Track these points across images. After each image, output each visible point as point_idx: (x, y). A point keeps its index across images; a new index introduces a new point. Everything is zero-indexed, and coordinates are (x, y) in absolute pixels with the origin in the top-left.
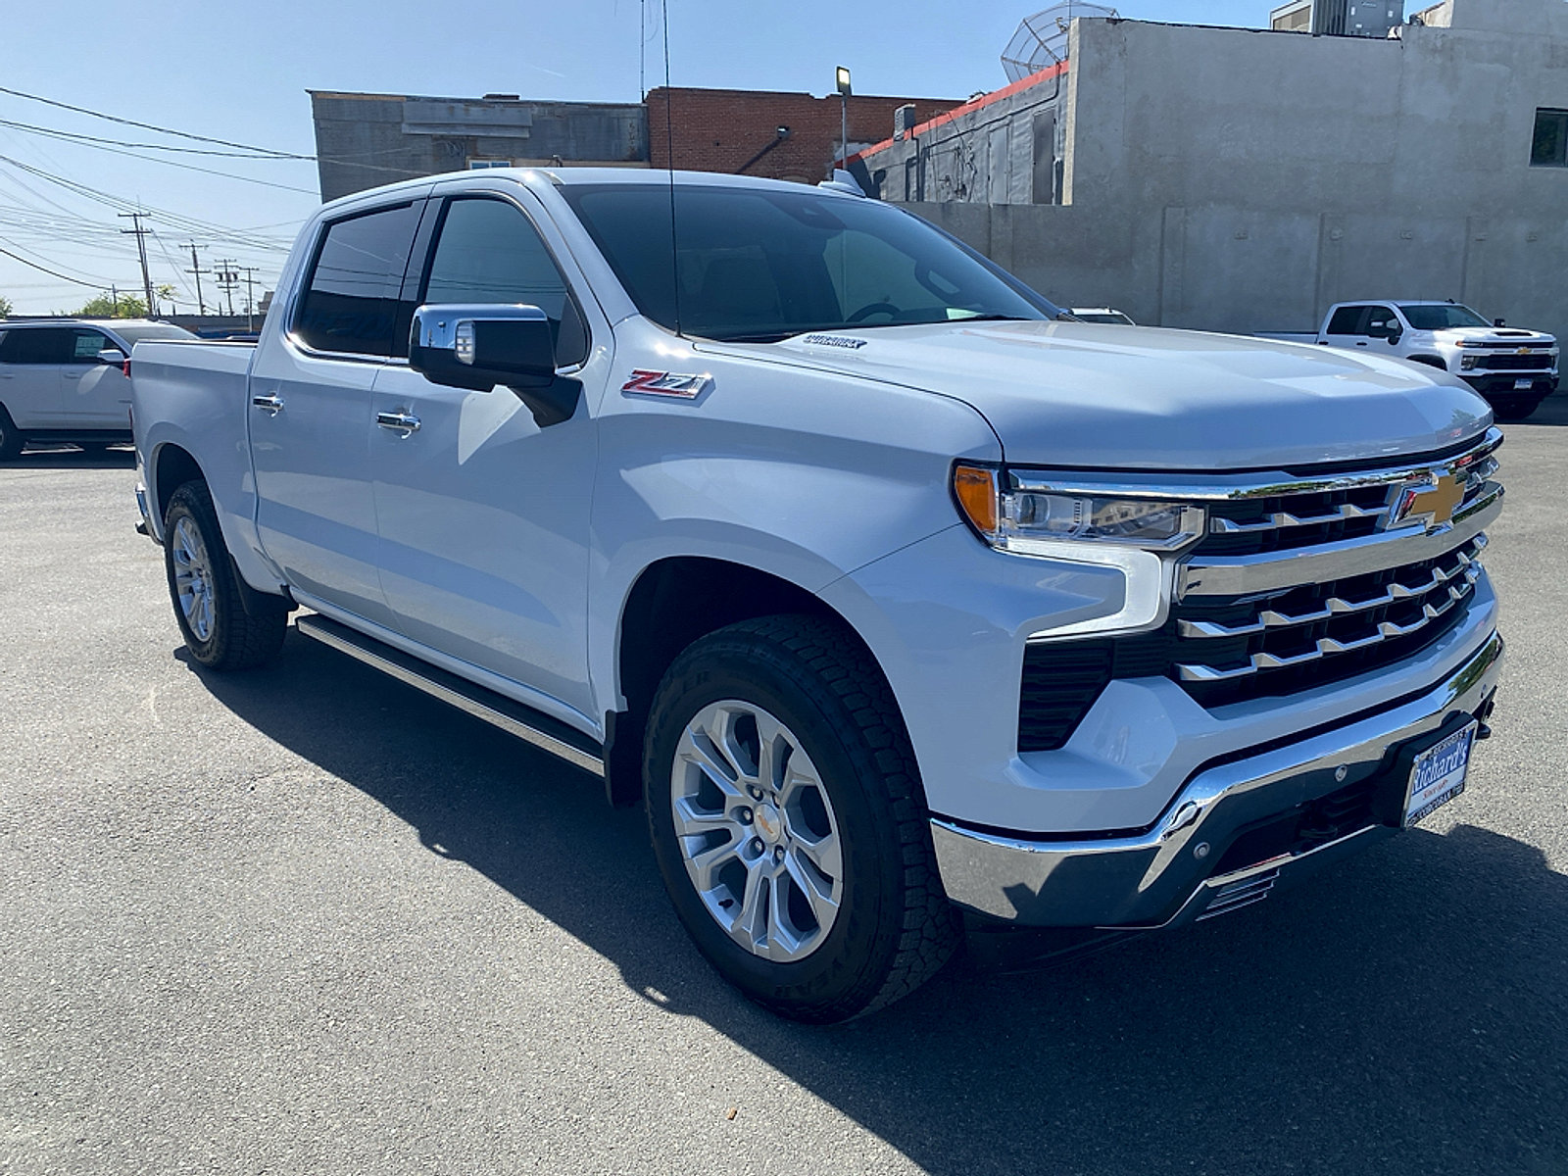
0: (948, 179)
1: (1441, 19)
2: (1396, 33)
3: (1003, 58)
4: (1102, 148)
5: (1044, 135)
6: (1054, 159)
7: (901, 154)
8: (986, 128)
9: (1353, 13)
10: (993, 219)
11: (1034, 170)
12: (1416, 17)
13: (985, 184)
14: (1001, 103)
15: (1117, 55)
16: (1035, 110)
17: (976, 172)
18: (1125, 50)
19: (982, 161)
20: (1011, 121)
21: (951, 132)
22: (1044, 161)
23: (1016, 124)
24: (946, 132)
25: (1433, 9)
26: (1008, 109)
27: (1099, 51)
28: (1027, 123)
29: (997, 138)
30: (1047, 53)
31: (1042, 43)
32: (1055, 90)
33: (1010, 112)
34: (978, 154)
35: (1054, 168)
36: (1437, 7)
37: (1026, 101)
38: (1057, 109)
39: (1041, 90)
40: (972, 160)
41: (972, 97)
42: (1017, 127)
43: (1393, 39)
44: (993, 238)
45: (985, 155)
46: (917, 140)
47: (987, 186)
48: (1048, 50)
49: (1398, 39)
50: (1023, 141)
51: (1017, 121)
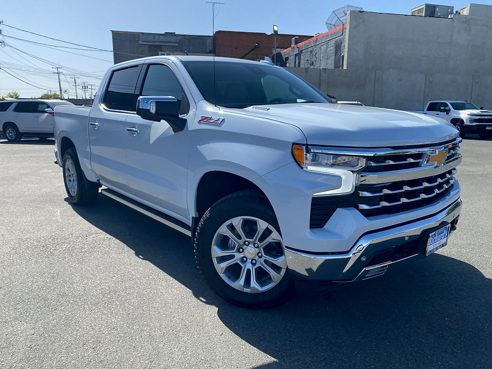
0: (308, 60)
1: (466, 12)
2: (451, 16)
3: (326, 23)
4: (356, 52)
5: (338, 47)
6: (341, 54)
7: (293, 52)
8: (320, 45)
9: (437, 10)
10: (321, 73)
11: (335, 57)
12: (458, 11)
14: (325, 37)
15: (362, 22)
16: (336, 39)
17: (317, 58)
18: (364, 21)
19: (319, 55)
21: (309, 46)
22: (338, 54)
23: (329, 44)
25: (463, 9)
26: (327, 39)
27: (356, 21)
28: (333, 43)
29: (324, 48)
30: (340, 21)
31: (339, 18)
32: (342, 33)
33: (328, 40)
34: (317, 53)
35: (341, 57)
37: (333, 36)
38: (342, 39)
39: (338, 33)
40: (316, 54)
41: (316, 35)
42: (330, 44)
43: (450, 18)
44: (321, 79)
45: (320, 53)
46: (299, 48)
47: (320, 62)
48: (340, 20)
49: (452, 18)
50: (332, 49)
51: (330, 42)
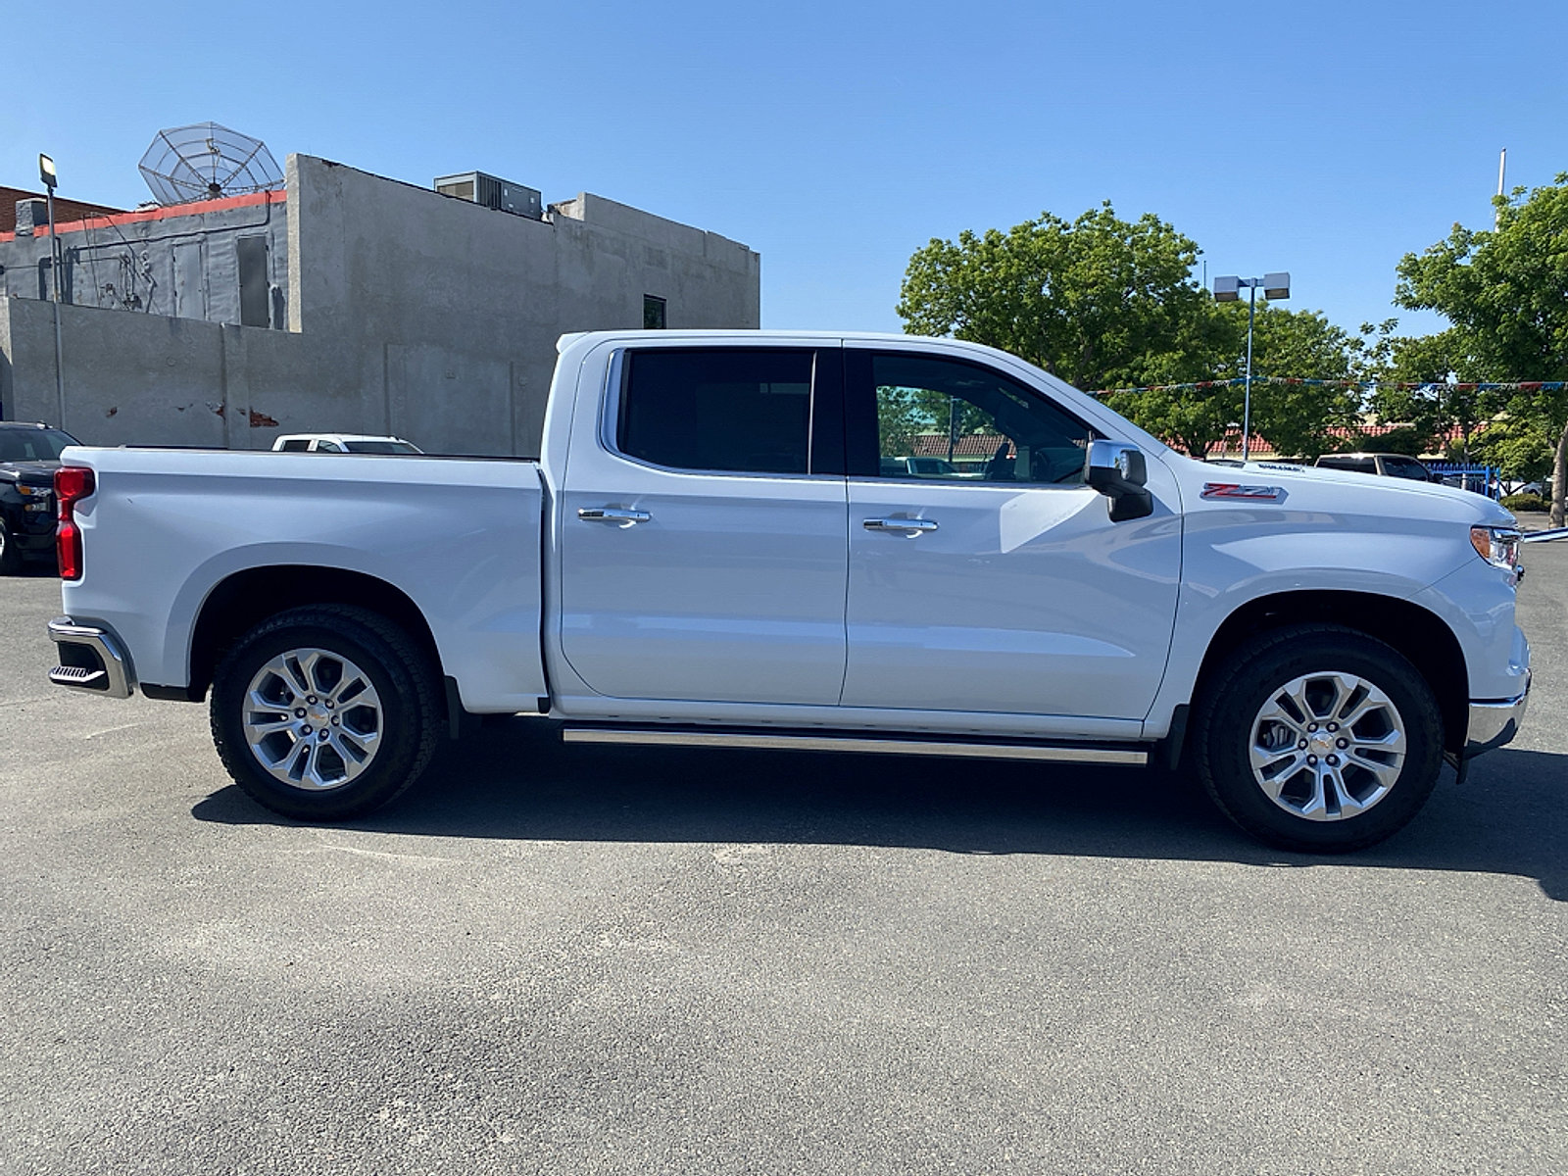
0: (110, 287)
1: (576, 212)
2: (548, 217)
3: (140, 167)
4: (326, 282)
5: (253, 259)
6: (269, 286)
7: (29, 251)
8: (167, 242)
9: (506, 194)
10: (226, 340)
11: (241, 291)
12: (553, 207)
13: (169, 298)
14: (187, 219)
15: (334, 196)
16: (238, 233)
17: (155, 285)
18: (341, 192)
19: (164, 275)
20: (205, 239)
21: (112, 238)
22: (255, 285)
23: (211, 243)
24: (104, 238)
25: (565, 203)
26: (199, 225)
27: (317, 189)
28: (227, 244)
29: (184, 256)
30: (190, 171)
31: (183, 159)
32: (266, 216)
33: (202, 230)
34: (156, 267)
35: (270, 295)
36: (570, 202)
37: (226, 222)
38: (269, 236)
39: (246, 215)
40: (147, 271)
41: (143, 206)
42: (214, 247)
43: (545, 222)
44: (227, 358)
45: (168, 269)
46: (59, 239)
47: (174, 302)
48: (190, 168)
49: (551, 223)
50: (223, 258)
51: (214, 240)
